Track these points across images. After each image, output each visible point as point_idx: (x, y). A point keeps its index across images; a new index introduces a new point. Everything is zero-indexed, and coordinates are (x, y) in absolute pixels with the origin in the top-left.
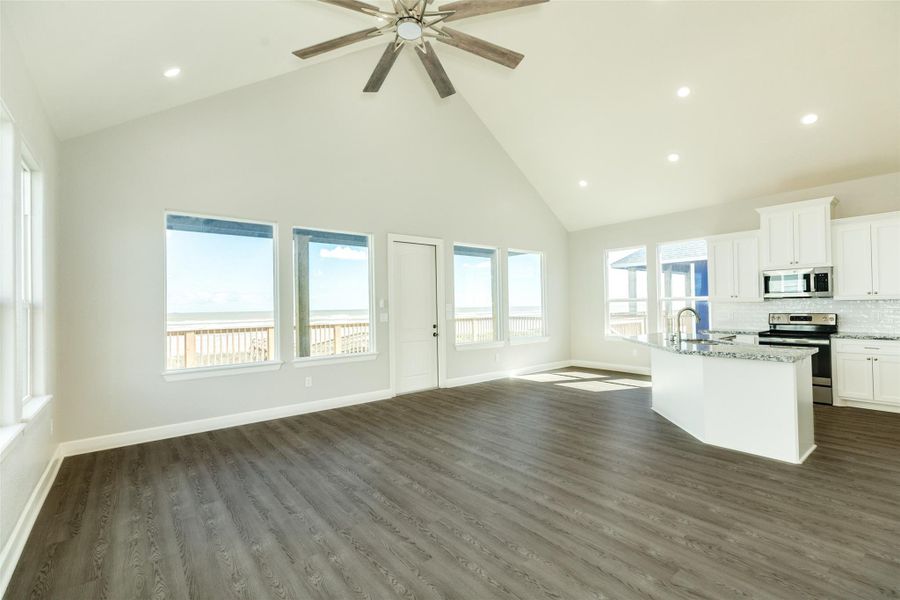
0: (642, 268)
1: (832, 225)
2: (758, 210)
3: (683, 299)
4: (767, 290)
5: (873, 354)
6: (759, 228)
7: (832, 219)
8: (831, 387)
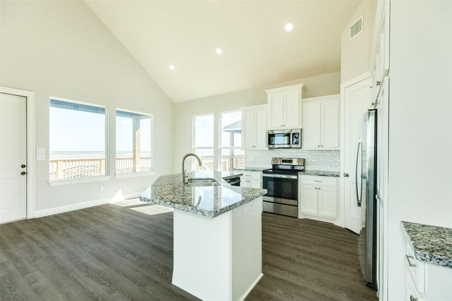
0: (240, 131)
1: (302, 102)
2: (266, 91)
3: (229, 148)
4: (270, 143)
5: (318, 185)
6: (267, 103)
7: (302, 98)
8: (297, 206)
